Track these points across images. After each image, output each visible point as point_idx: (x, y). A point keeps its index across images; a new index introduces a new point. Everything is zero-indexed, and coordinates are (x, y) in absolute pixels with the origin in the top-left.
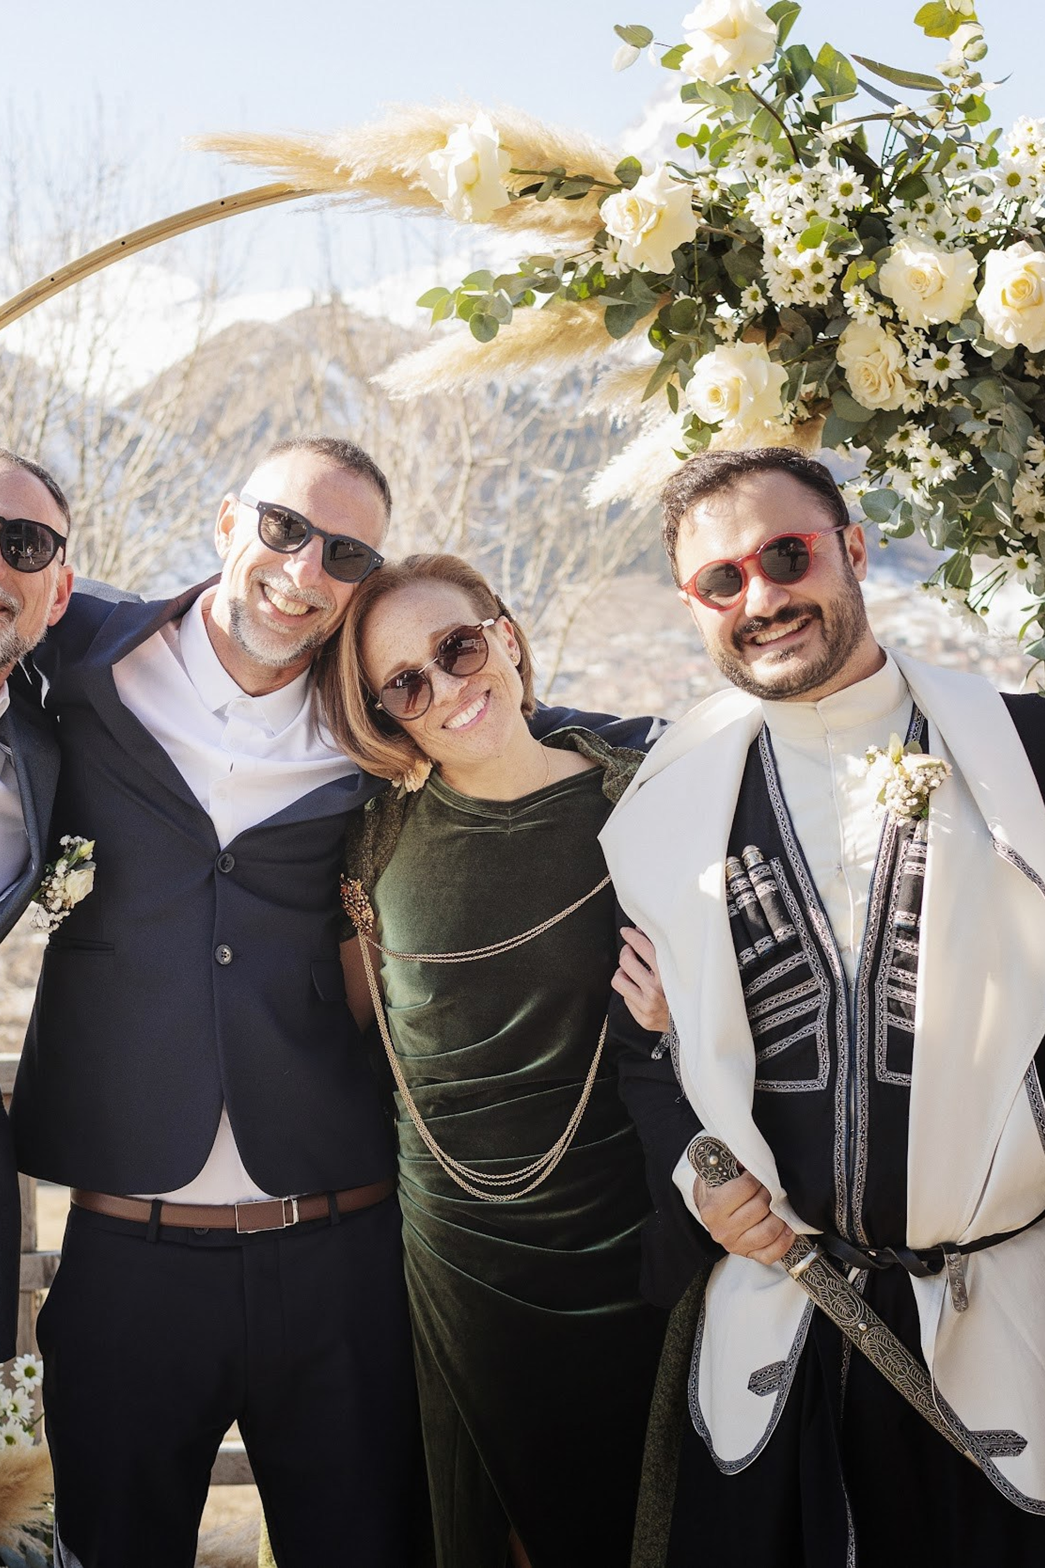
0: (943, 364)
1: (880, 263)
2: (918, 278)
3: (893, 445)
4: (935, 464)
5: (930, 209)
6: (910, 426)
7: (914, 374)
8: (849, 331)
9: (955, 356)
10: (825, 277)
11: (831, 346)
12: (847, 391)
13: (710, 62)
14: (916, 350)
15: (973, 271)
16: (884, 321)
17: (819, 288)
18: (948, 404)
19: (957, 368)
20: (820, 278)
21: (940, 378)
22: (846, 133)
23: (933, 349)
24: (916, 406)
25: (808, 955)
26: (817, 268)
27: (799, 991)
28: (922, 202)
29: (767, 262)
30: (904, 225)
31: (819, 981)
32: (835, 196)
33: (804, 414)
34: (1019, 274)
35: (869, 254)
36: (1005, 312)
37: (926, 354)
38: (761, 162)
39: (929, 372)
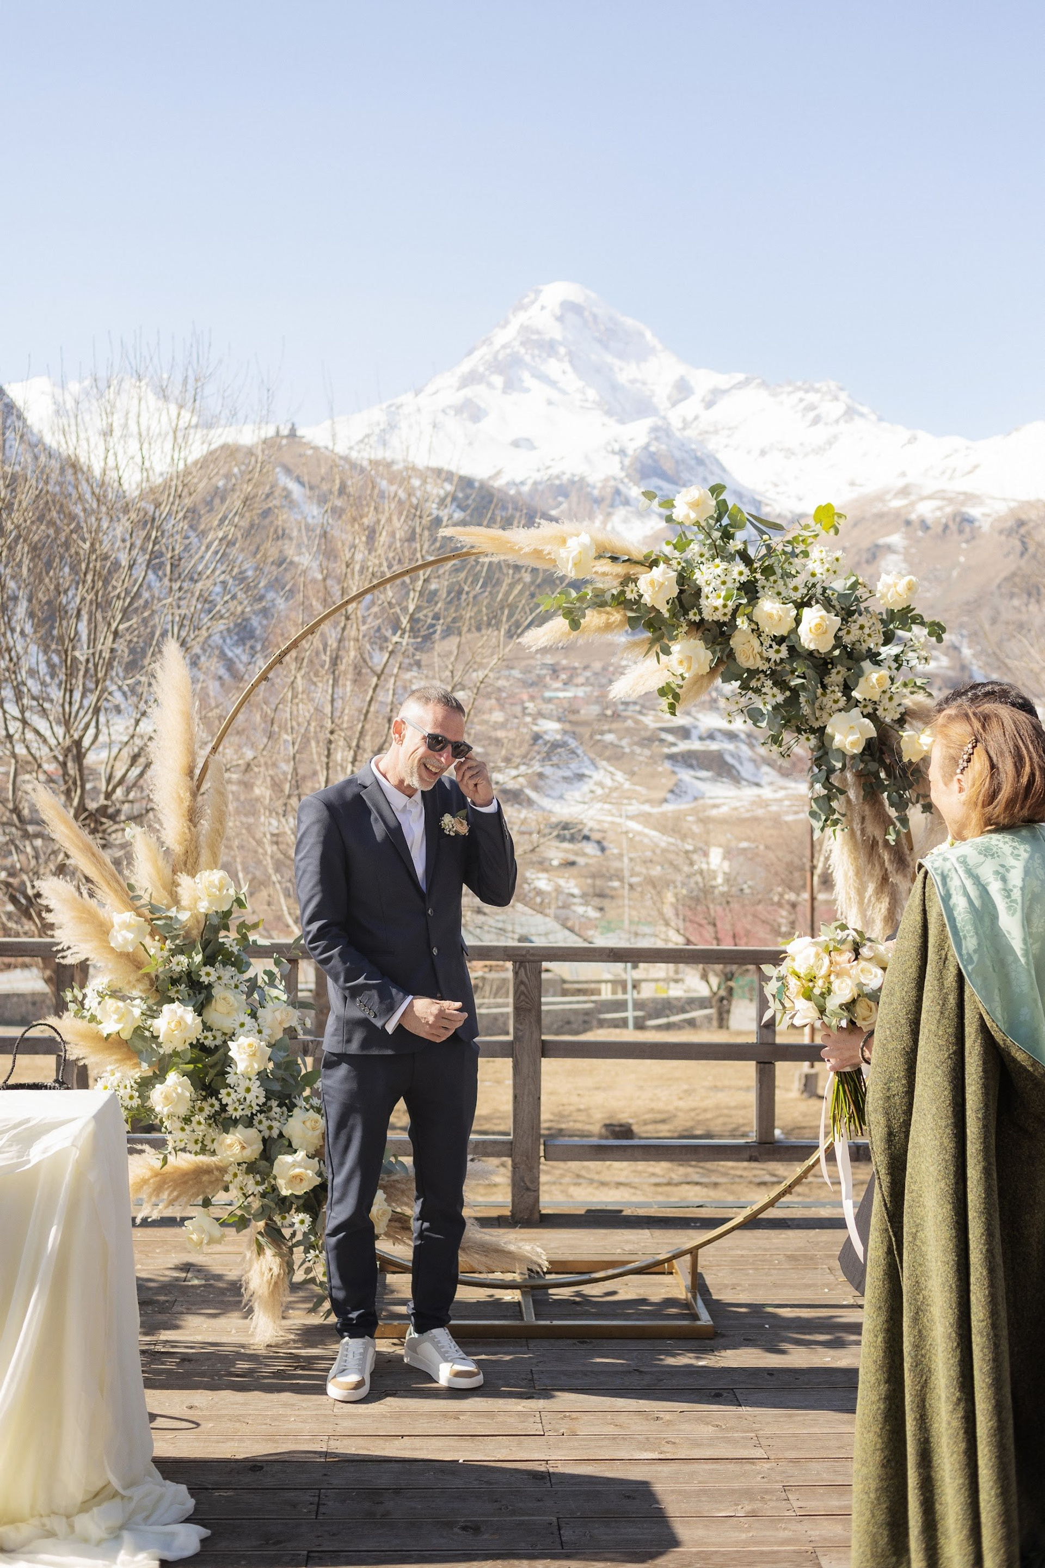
0: (778, 651)
1: (754, 606)
2: (770, 616)
3: (753, 684)
4: (774, 696)
5: (775, 582)
6: (762, 675)
7: (765, 655)
8: (736, 633)
9: (784, 648)
10: (729, 610)
11: (729, 637)
12: (735, 659)
13: (687, 516)
14: (767, 644)
15: (794, 612)
16: (753, 630)
17: (725, 614)
18: (779, 668)
19: (784, 653)
20: (726, 610)
21: (777, 657)
22: (740, 546)
23: (774, 644)
24: (765, 668)
26: (725, 606)
28: (772, 579)
29: (703, 601)
30: (763, 587)
32: (735, 575)
33: (714, 667)
34: (817, 620)
35: (749, 603)
36: (811, 636)
37: (771, 646)
38: (702, 555)
39: (772, 655)
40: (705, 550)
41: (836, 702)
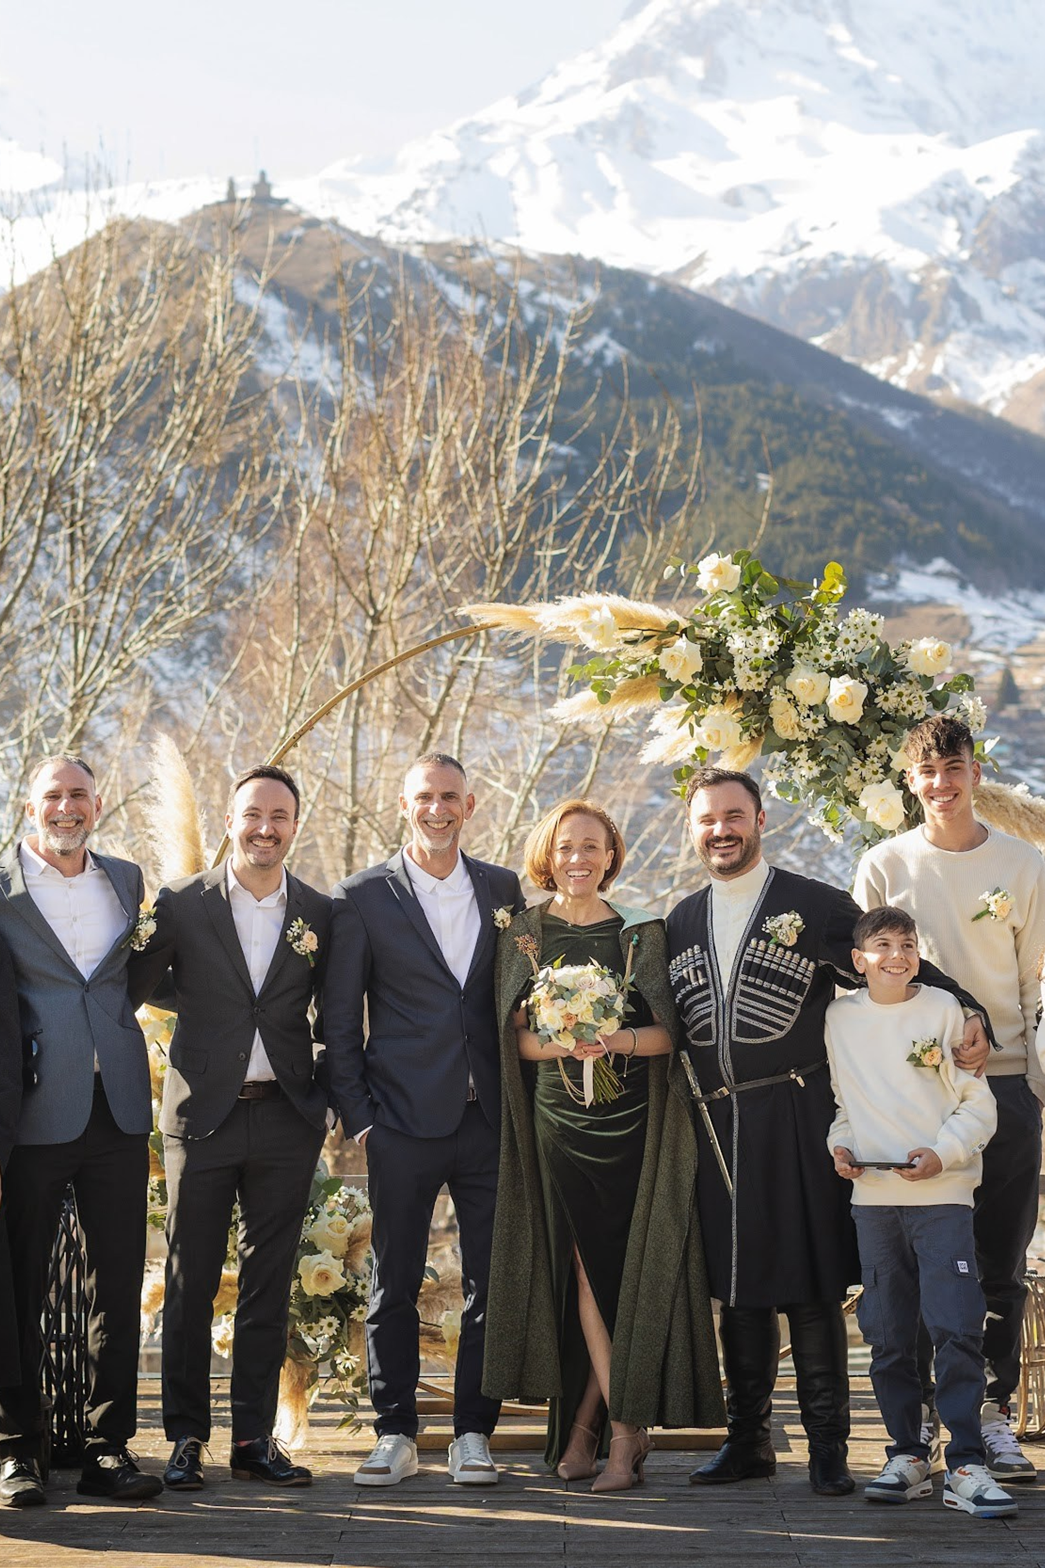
0: (816, 721)
1: (788, 675)
2: (802, 686)
3: (794, 755)
4: (810, 769)
5: (812, 648)
6: (801, 747)
7: (803, 725)
8: (773, 702)
9: (821, 718)
10: (762, 680)
11: (767, 706)
12: (774, 730)
13: (711, 584)
14: (805, 712)
15: (826, 685)
16: (789, 700)
17: (759, 685)
18: (819, 738)
19: (822, 724)
21: (815, 727)
22: (773, 612)
23: (810, 714)
24: (805, 739)
25: (711, 991)
26: (758, 676)
27: (705, 1004)
29: (736, 670)
30: (800, 655)
31: (713, 1001)
32: (766, 644)
33: (755, 735)
34: (843, 692)
35: (783, 671)
36: (837, 708)
37: (808, 716)
38: (734, 624)
39: (808, 724)
40: (736, 618)
41: (875, 773)
